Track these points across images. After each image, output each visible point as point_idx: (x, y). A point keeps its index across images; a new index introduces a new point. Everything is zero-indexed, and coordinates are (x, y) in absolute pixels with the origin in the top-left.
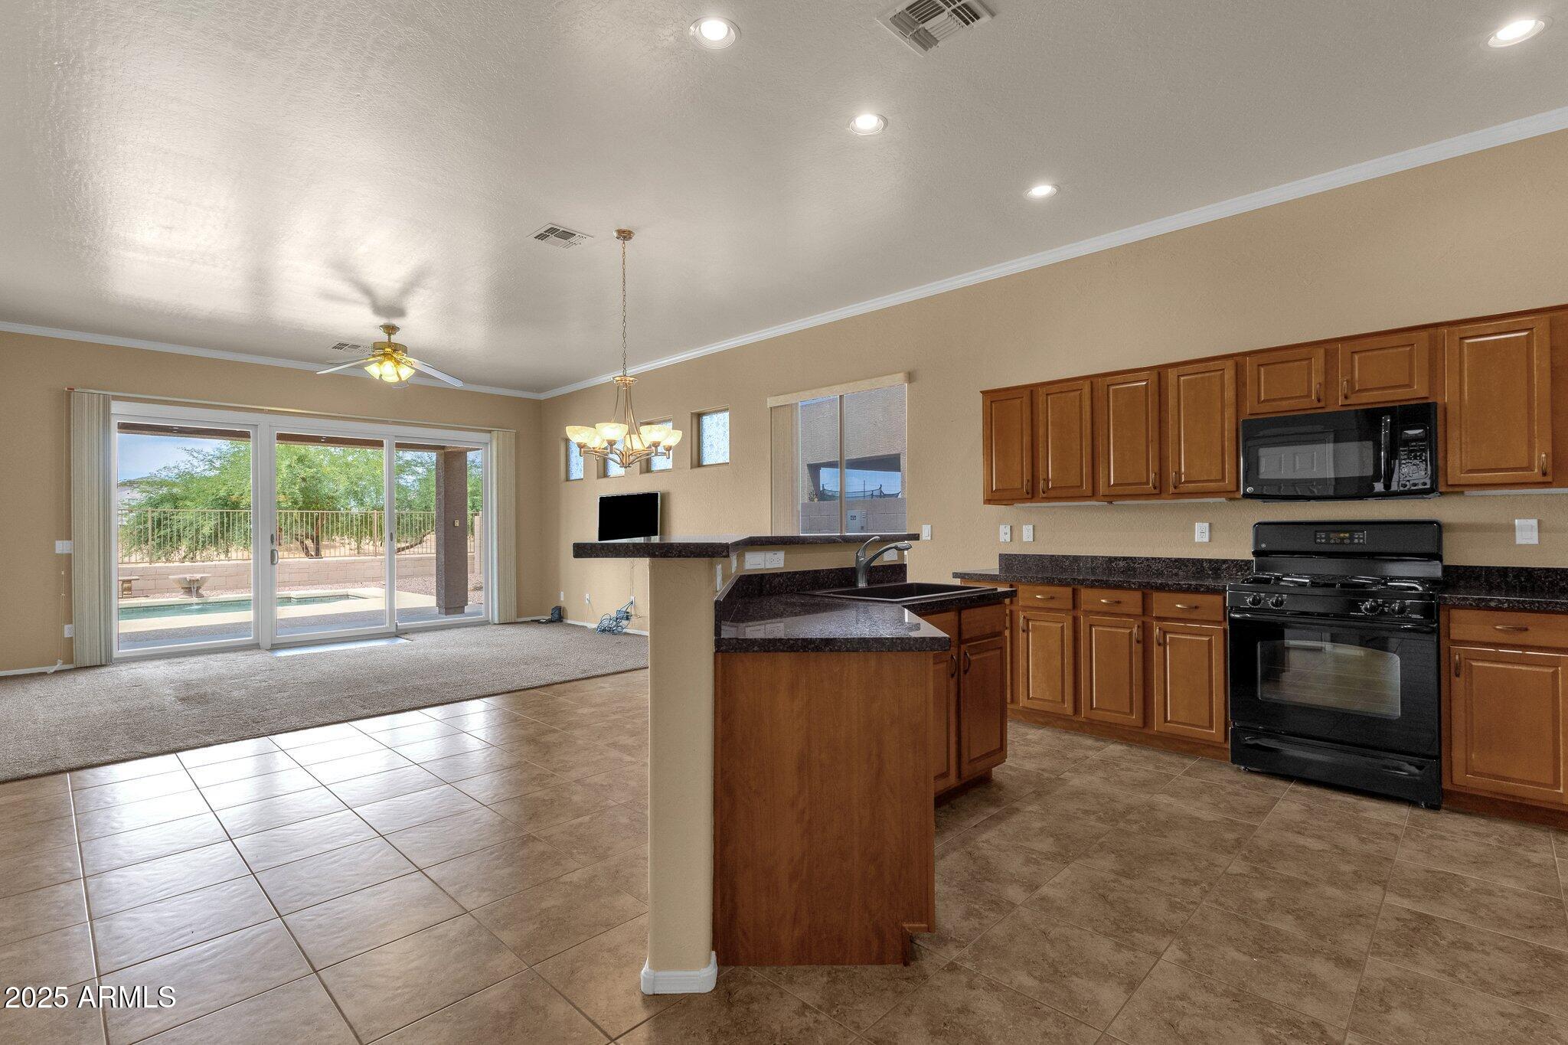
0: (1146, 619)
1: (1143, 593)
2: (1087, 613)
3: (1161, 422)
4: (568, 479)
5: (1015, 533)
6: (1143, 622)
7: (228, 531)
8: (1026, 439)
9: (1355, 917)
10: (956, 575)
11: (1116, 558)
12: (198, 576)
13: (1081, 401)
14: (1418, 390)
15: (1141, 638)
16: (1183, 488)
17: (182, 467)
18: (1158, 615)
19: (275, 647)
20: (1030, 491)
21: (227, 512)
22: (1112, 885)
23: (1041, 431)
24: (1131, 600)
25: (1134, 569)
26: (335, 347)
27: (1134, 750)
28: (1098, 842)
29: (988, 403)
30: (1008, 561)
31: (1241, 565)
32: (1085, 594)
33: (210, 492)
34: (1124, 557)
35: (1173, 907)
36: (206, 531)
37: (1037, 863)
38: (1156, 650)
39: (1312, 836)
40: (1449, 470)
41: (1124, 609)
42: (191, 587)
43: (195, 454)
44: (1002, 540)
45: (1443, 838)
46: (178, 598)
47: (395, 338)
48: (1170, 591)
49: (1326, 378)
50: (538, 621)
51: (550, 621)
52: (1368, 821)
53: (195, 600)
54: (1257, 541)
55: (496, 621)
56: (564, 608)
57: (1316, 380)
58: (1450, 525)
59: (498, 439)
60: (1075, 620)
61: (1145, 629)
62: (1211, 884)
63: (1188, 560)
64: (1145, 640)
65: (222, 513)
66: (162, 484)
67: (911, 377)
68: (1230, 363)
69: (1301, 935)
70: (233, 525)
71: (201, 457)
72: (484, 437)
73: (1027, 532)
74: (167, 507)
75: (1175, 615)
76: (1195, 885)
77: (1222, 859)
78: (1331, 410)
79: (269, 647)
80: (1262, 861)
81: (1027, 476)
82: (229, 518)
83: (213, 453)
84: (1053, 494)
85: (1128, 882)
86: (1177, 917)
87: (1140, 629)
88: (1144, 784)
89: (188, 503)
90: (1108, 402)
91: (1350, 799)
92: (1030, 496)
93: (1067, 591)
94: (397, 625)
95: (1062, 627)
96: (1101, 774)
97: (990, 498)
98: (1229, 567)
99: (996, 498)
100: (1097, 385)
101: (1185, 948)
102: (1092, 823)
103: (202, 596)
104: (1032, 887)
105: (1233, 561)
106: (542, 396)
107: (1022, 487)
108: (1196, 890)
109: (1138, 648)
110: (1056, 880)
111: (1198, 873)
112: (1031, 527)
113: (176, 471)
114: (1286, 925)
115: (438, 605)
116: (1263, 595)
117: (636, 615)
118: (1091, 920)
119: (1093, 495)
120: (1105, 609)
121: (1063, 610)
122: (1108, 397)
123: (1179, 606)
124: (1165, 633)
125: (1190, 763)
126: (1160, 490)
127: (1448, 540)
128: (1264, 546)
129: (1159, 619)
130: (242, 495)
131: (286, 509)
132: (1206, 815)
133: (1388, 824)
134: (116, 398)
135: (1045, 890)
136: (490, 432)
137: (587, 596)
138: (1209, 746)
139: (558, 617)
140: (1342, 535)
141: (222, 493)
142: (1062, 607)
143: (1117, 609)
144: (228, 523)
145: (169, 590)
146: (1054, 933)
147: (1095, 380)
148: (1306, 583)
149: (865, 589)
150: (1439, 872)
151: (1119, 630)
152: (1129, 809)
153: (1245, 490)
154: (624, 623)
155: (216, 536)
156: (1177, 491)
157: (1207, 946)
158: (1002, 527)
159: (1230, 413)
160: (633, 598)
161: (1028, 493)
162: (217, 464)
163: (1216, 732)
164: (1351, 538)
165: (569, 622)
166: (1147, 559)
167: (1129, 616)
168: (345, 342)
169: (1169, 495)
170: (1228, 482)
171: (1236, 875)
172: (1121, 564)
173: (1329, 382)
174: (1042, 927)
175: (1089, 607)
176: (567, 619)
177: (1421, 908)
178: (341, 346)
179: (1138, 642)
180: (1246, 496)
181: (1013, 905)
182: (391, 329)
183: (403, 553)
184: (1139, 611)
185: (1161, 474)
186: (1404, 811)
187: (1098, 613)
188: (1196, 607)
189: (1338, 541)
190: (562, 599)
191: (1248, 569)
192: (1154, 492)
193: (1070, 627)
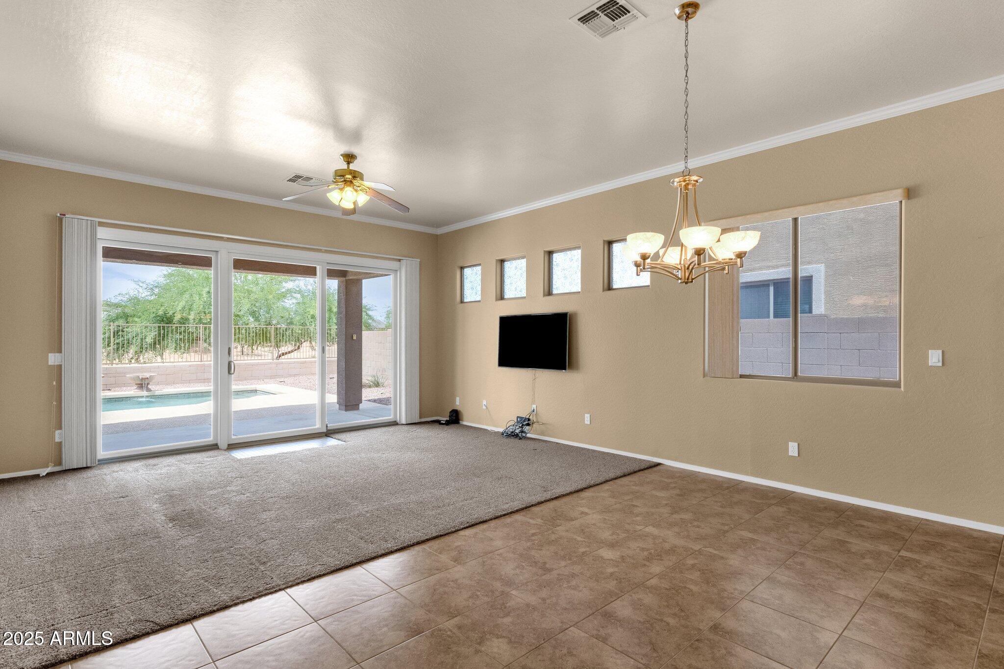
4: (462, 302)
7: (163, 339)
12: (147, 375)
17: (132, 293)
19: (232, 447)
21: (163, 326)
26: (290, 180)
33: (152, 311)
36: (149, 340)
42: (142, 384)
43: (141, 285)
46: (132, 391)
47: (352, 167)
50: (438, 422)
51: (448, 423)
53: (145, 393)
55: (404, 422)
56: (460, 411)
59: (406, 267)
65: (159, 327)
66: (117, 306)
67: (910, 193)
70: (167, 336)
71: (144, 286)
72: (394, 265)
74: (121, 322)
79: (226, 447)
82: (165, 330)
83: (153, 283)
89: (136, 319)
94: (327, 426)
103: (149, 390)
106: (440, 231)
113: (128, 296)
115: (339, 403)
117: (538, 422)
130: (174, 313)
131: (206, 324)
134: (101, 224)
136: (400, 260)
137: (485, 403)
139: (455, 418)
141: (161, 313)
144: (164, 334)
145: (125, 385)
154: (526, 428)
155: (155, 344)
160: (534, 406)
162: (156, 291)
165: (465, 423)
168: (300, 173)
176: (462, 421)
178: (295, 179)
182: (349, 158)
183: (283, 357)
190: (458, 403)
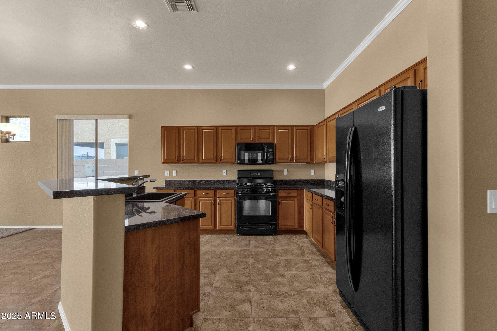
0: (215, 198)
1: (214, 190)
2: (199, 197)
3: (217, 142)
5: (170, 173)
6: (214, 199)
8: (177, 143)
9: (278, 264)
10: (154, 188)
11: (202, 180)
13: (194, 133)
14: (271, 140)
15: (214, 203)
16: (222, 161)
18: (219, 196)
20: (178, 160)
22: (230, 276)
23: (182, 141)
24: (211, 193)
25: (207, 183)
27: (212, 236)
28: (219, 265)
29: (164, 130)
30: (168, 183)
31: (234, 181)
32: (198, 192)
34: (204, 180)
35: (246, 276)
37: (208, 277)
38: (218, 206)
39: (261, 248)
40: (276, 159)
41: (209, 195)
44: (166, 175)
45: (280, 241)
48: (222, 189)
49: (254, 135)
52: (267, 241)
54: (238, 175)
57: (252, 135)
58: (274, 171)
60: (195, 200)
61: (215, 201)
62: (250, 267)
63: (221, 180)
64: (215, 204)
67: (130, 117)
68: (234, 128)
69: (272, 273)
73: (175, 173)
75: (223, 196)
76: (247, 269)
77: (248, 260)
78: (255, 143)
80: (255, 257)
81: (177, 155)
84: (186, 161)
85: (233, 274)
86: (248, 279)
87: (214, 201)
88: (219, 245)
90: (202, 134)
91: (261, 237)
92: (178, 161)
93: (193, 191)
95: (191, 203)
96: (208, 245)
97: (164, 162)
98: (231, 182)
99: (166, 162)
100: (199, 128)
101: (255, 287)
102: (215, 260)
104: (211, 285)
105: (232, 180)
107: (176, 158)
108: (248, 270)
109: (213, 206)
110: (216, 280)
111: (246, 266)
112: (176, 171)
114: (268, 272)
116: (244, 189)
118: (231, 288)
119: (198, 162)
120: (204, 196)
121: (191, 197)
122: (202, 133)
123: (224, 193)
124: (220, 201)
125: (227, 236)
126: (216, 161)
127: (275, 174)
128: (240, 176)
129: (219, 197)
132: (239, 249)
133: (271, 241)
135: (215, 285)
138: (230, 231)
140: (256, 173)
142: (191, 196)
143: (207, 196)
146: (225, 296)
147: (198, 127)
148: (253, 185)
149: (136, 197)
150: (284, 249)
151: (208, 202)
152: (221, 253)
153: (237, 161)
156: (221, 161)
157: (258, 283)
158: (166, 171)
159: (234, 141)
161: (177, 161)
163: (233, 227)
164: (258, 174)
166: (211, 180)
167: (210, 197)
169: (219, 162)
170: (233, 159)
171: (253, 263)
172: (204, 182)
173: (255, 136)
174: (221, 295)
175: (199, 196)
177: (286, 258)
179: (213, 204)
180: (238, 163)
181: (210, 293)
184: (213, 196)
185: (217, 156)
186: (271, 237)
187: (202, 197)
188: (228, 193)
189: (255, 175)
191: (235, 182)
192: (215, 161)
193: (194, 202)
